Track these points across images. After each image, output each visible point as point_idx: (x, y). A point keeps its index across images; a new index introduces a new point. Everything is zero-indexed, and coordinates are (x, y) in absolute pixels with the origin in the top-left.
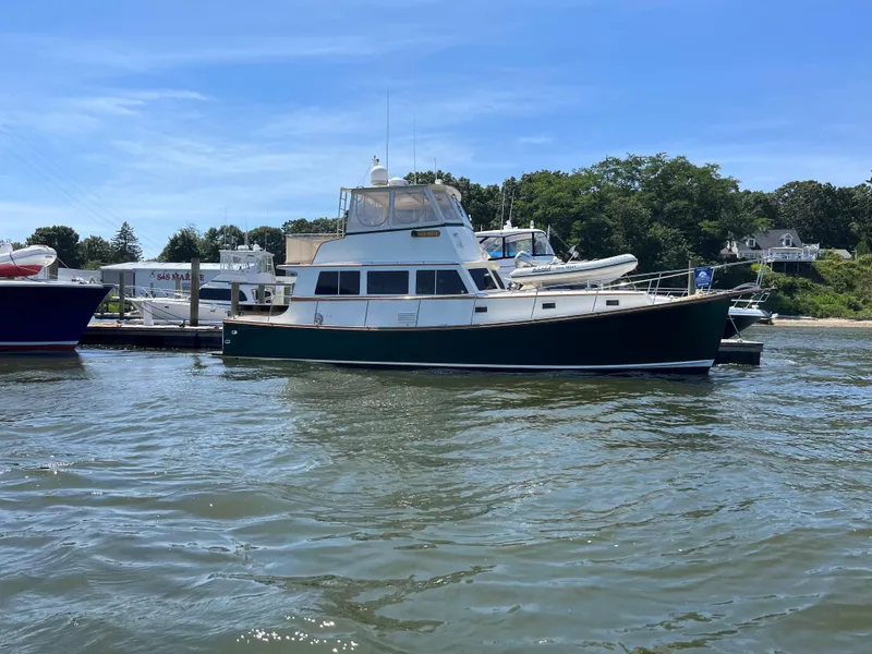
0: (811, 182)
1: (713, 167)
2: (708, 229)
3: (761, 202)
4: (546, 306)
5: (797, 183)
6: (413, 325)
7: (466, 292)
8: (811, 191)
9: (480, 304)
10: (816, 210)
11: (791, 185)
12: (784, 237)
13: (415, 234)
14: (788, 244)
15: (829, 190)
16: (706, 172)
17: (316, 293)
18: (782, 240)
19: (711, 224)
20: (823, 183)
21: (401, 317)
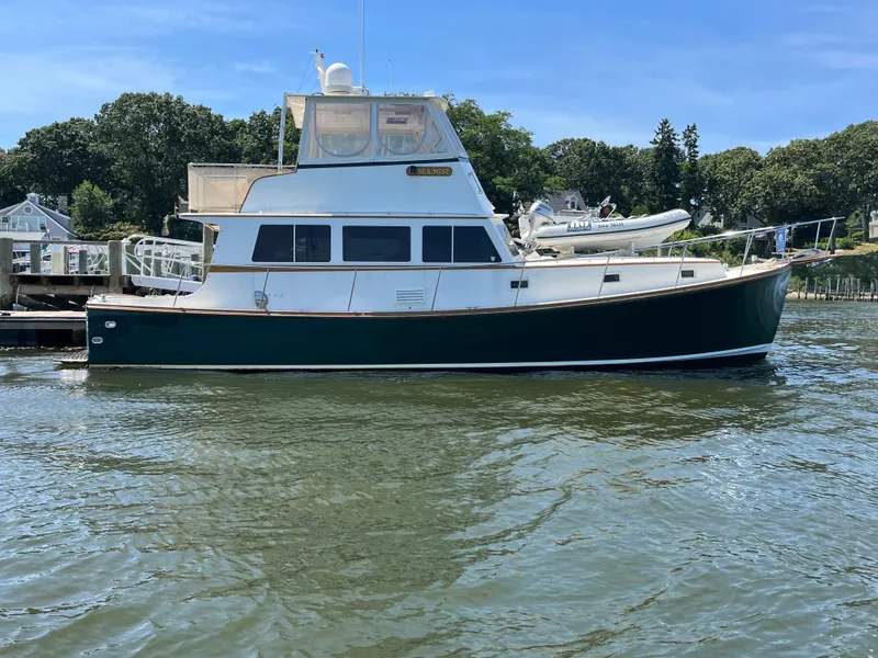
0: (585, 140)
1: (504, 114)
2: (502, 187)
3: (537, 159)
4: (610, 278)
5: (573, 140)
6: (427, 307)
7: (498, 259)
8: (587, 150)
9: (515, 275)
10: (592, 170)
11: (565, 142)
12: (569, 198)
13: (413, 171)
14: (573, 207)
15: (604, 150)
16: (495, 120)
17: (254, 259)
18: (567, 202)
19: (505, 181)
20: (597, 142)
21: (402, 296)
